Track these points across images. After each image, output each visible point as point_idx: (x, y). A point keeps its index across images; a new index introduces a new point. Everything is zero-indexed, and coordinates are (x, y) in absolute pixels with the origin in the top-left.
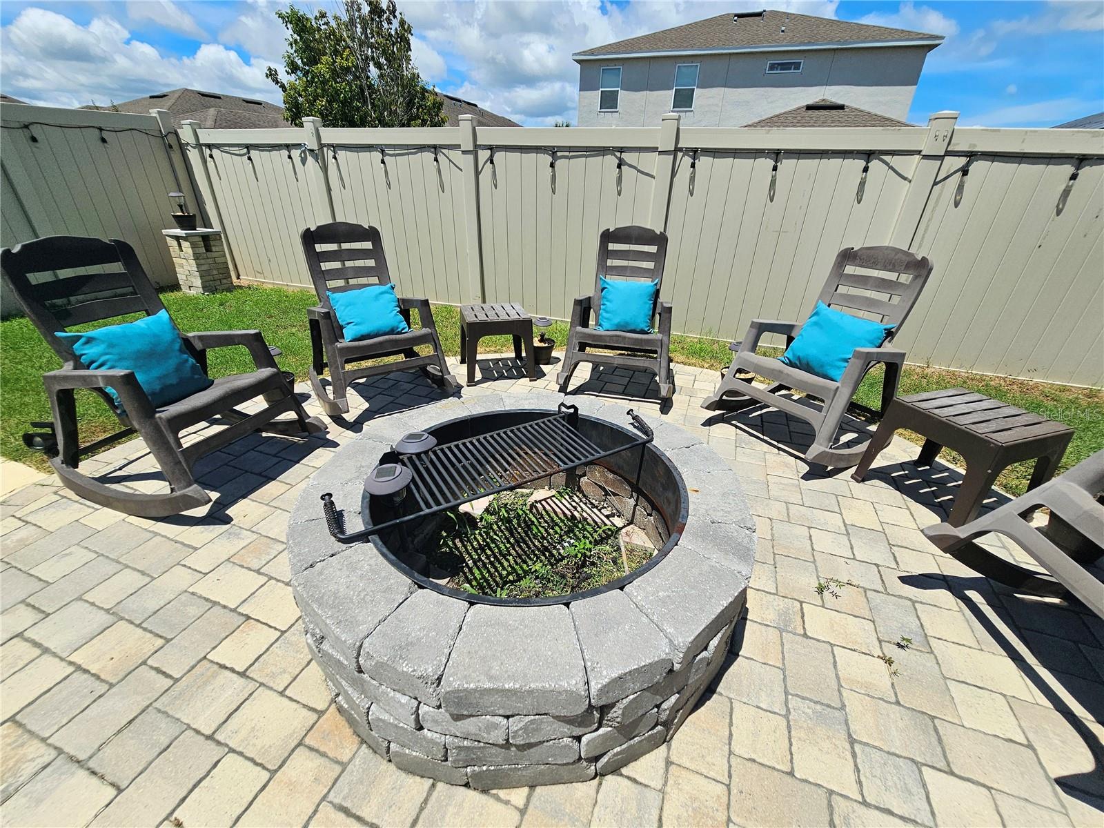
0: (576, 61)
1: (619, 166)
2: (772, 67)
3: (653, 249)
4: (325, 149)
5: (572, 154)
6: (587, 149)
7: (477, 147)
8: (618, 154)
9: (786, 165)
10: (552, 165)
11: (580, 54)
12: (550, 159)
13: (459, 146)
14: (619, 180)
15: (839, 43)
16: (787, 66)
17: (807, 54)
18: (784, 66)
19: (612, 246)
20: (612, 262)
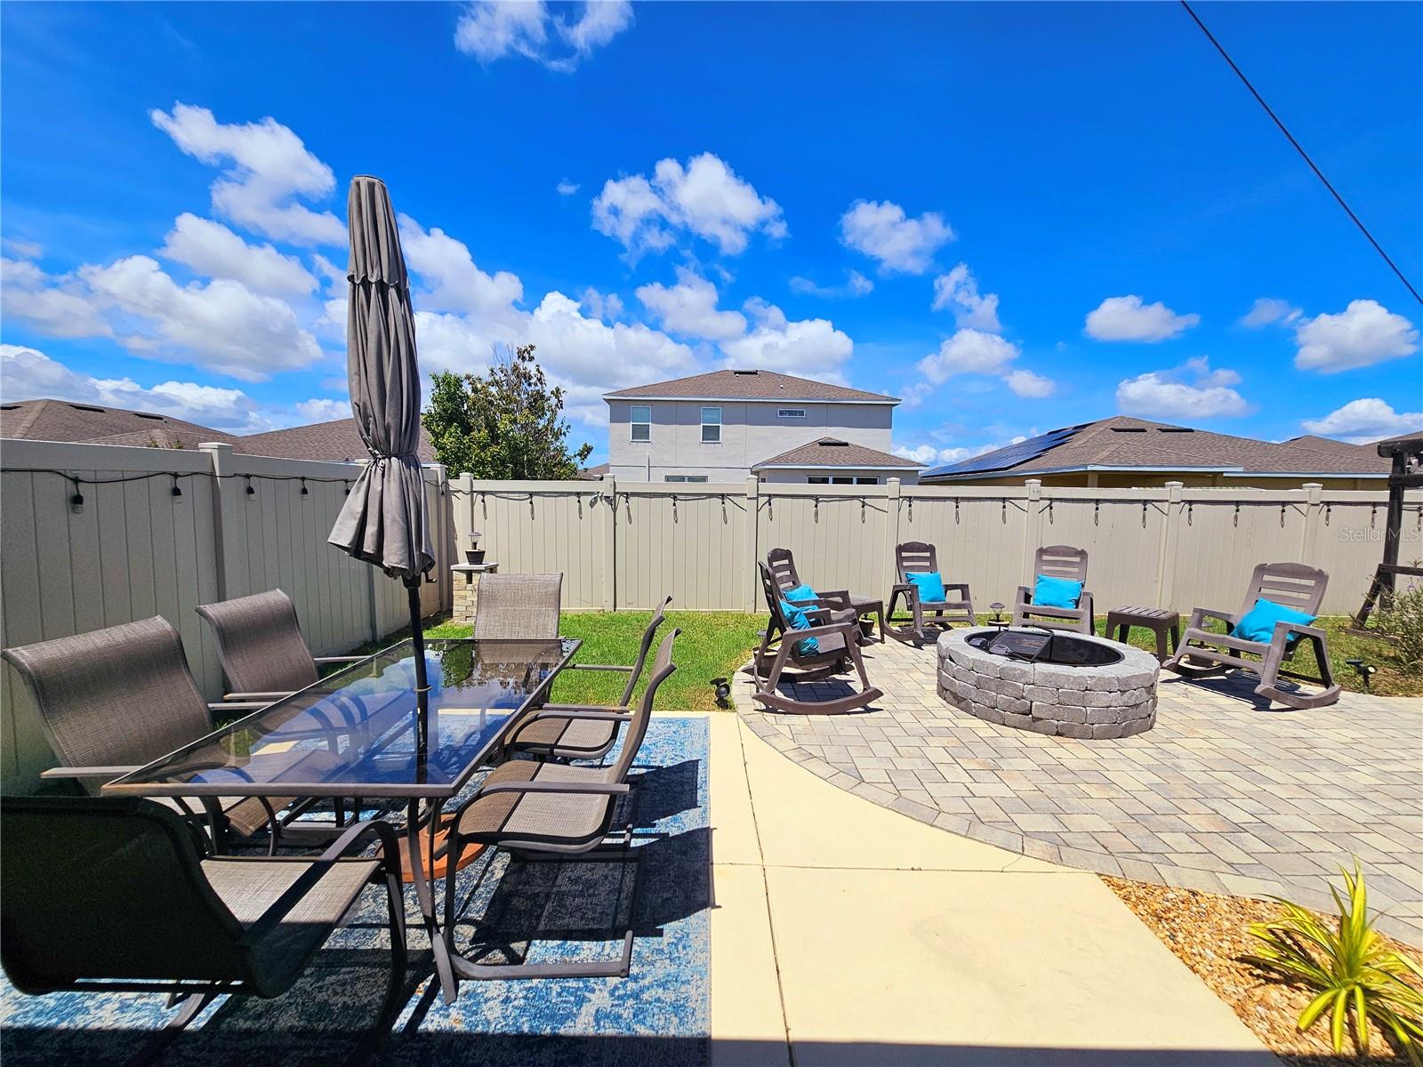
0: (605, 400)
1: (863, 507)
2: (781, 413)
3: (928, 554)
4: (618, 496)
5: (829, 499)
6: (840, 496)
8: (862, 499)
9: (961, 504)
10: (816, 506)
11: (609, 394)
12: (814, 503)
13: (746, 495)
14: (863, 513)
15: (829, 400)
16: (794, 413)
17: (807, 405)
18: (791, 413)
19: (904, 554)
20: (905, 564)
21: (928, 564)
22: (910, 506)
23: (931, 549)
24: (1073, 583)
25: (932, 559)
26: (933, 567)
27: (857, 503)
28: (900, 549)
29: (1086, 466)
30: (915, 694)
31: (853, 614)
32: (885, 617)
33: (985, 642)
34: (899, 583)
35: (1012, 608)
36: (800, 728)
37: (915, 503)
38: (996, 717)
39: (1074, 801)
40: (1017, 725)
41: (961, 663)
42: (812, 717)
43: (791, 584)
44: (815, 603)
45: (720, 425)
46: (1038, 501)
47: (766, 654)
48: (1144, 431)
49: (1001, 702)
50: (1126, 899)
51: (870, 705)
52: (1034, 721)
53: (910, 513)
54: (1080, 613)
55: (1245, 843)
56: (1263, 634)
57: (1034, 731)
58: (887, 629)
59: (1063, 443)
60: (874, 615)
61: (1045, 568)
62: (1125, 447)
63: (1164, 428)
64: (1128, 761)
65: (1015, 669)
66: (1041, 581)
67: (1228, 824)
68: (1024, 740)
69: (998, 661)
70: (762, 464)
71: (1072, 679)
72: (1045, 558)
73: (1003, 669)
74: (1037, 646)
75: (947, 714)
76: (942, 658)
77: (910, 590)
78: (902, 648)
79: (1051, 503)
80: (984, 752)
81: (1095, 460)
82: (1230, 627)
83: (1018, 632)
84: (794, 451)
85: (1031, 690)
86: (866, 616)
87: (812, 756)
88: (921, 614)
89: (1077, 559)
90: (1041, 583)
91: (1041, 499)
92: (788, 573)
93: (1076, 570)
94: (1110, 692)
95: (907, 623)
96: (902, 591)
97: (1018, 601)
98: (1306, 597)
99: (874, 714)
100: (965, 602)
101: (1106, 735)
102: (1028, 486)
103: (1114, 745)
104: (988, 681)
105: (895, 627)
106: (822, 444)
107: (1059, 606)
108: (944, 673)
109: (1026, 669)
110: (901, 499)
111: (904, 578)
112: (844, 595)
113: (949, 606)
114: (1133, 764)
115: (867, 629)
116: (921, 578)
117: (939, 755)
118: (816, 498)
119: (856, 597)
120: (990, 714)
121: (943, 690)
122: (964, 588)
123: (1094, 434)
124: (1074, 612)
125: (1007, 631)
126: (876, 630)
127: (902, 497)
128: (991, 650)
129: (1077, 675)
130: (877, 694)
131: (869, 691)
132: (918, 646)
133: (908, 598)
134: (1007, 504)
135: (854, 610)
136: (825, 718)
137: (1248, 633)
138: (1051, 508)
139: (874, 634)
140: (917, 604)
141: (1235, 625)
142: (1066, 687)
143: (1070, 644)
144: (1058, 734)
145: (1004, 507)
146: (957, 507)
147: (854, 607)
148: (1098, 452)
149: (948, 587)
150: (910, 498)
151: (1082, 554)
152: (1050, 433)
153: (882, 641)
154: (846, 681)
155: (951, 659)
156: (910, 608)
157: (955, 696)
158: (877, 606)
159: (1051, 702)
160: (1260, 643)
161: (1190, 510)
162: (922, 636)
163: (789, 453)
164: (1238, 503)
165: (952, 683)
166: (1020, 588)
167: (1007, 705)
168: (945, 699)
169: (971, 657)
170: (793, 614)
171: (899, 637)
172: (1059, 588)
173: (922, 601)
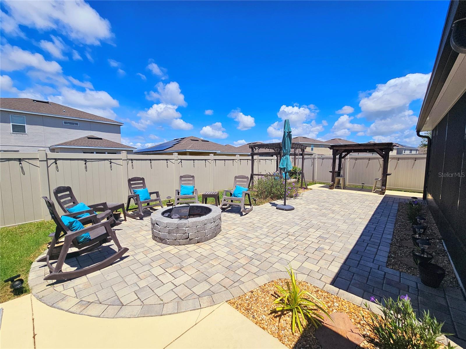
1: (111, 163)
2: (65, 123)
5: (92, 160)
6: (98, 159)
7: (47, 159)
8: (110, 160)
9: (152, 162)
10: (85, 164)
12: (85, 162)
13: (38, 159)
14: (111, 167)
15: (91, 120)
16: (73, 124)
17: (80, 121)
18: (70, 123)
19: (132, 182)
20: (132, 186)
21: (142, 185)
22: (132, 163)
23: (143, 179)
24: (191, 186)
25: (144, 183)
26: (144, 187)
27: (108, 162)
28: (130, 180)
29: (186, 150)
30: (143, 242)
31: (110, 213)
32: (125, 209)
33: (168, 213)
34: (130, 194)
35: (174, 197)
36: (81, 286)
37: (134, 161)
38: (177, 243)
39: (210, 270)
40: (185, 244)
41: (161, 225)
42: (89, 276)
43: (72, 203)
44: (87, 212)
45: (25, 125)
46: (177, 160)
47: (56, 245)
48: (198, 141)
49: (178, 237)
50: (237, 308)
51: (123, 256)
52: (190, 240)
53: (132, 165)
54: (194, 196)
55: (255, 263)
56: (239, 195)
57: (190, 244)
58: (127, 214)
59: (179, 143)
60: (120, 210)
61: (183, 182)
62: (195, 145)
63: (202, 140)
64: (219, 245)
65: (182, 223)
66: (182, 187)
67: (249, 258)
68: (188, 249)
69: (175, 221)
70: (56, 145)
71: (200, 222)
72: (182, 179)
73: (178, 224)
74: (186, 211)
75: (158, 248)
76: (153, 225)
77: (136, 197)
78: (135, 221)
79: (181, 161)
80: (175, 261)
81: (188, 148)
82: (231, 194)
83: (179, 207)
84: (74, 140)
85: (188, 229)
86: (116, 211)
87: (90, 303)
88: (141, 206)
89: (192, 179)
90: (182, 188)
91: (178, 159)
92: (70, 198)
93: (192, 182)
94: (211, 223)
95: (135, 210)
96: (132, 198)
97: (176, 195)
98: (245, 183)
99: (125, 260)
100: (158, 198)
101: (212, 237)
102: (174, 155)
103: (214, 241)
104: (172, 230)
105: (130, 213)
106: (89, 138)
107: (188, 195)
108: (155, 230)
109: (186, 222)
110: (128, 160)
111: (132, 192)
112: (105, 204)
113: (152, 201)
114: (221, 246)
115: (117, 217)
116: (140, 191)
117: (157, 271)
118: (85, 160)
119: (111, 203)
120: (175, 242)
121: (155, 237)
122: (157, 193)
123: (186, 141)
124: (192, 196)
125: (175, 207)
126: (122, 215)
127: (128, 159)
128: (172, 217)
129: (202, 220)
130: (126, 250)
131: (122, 250)
132: (141, 219)
133: (135, 200)
134: (168, 161)
135: (110, 211)
136: (98, 273)
137: (236, 195)
138: (181, 162)
139: (121, 218)
140: (139, 202)
141: (232, 194)
142: (199, 225)
143: (195, 208)
144: (198, 242)
145: (167, 162)
146: (151, 163)
147: (110, 209)
148: (188, 146)
149: (151, 193)
150: (132, 159)
151: (193, 177)
152: (174, 140)
153: (125, 220)
154: (109, 246)
155: (157, 224)
156: (136, 204)
157: (160, 239)
158: (122, 206)
159: (195, 232)
160: (239, 198)
161: (216, 162)
162: (143, 215)
163: (71, 141)
164: (225, 160)
165: (158, 234)
166: (176, 190)
167: (180, 237)
168: (156, 241)
169: (165, 222)
170: (71, 223)
171: (133, 217)
172: (187, 189)
173: (142, 200)
